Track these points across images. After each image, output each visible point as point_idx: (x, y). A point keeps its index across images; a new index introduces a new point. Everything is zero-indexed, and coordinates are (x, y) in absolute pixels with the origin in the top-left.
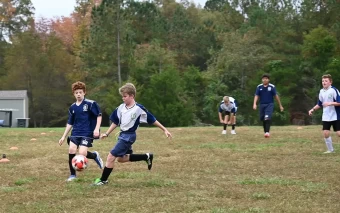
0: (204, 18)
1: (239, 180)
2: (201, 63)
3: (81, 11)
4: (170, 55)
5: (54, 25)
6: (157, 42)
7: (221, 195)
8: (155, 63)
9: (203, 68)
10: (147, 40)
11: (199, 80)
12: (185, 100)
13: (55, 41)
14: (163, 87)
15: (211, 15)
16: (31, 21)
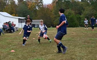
0: (81, 4)
1: (88, 39)
2: (80, 14)
3: (53, 2)
4: (73, 12)
5: (48, 6)
6: (70, 9)
7: (85, 42)
8: (70, 14)
9: (81, 15)
10: (68, 9)
11: (79, 17)
12: (76, 22)
13: (48, 9)
14: (71, 19)
15: (82, 3)
16: (43, 5)
